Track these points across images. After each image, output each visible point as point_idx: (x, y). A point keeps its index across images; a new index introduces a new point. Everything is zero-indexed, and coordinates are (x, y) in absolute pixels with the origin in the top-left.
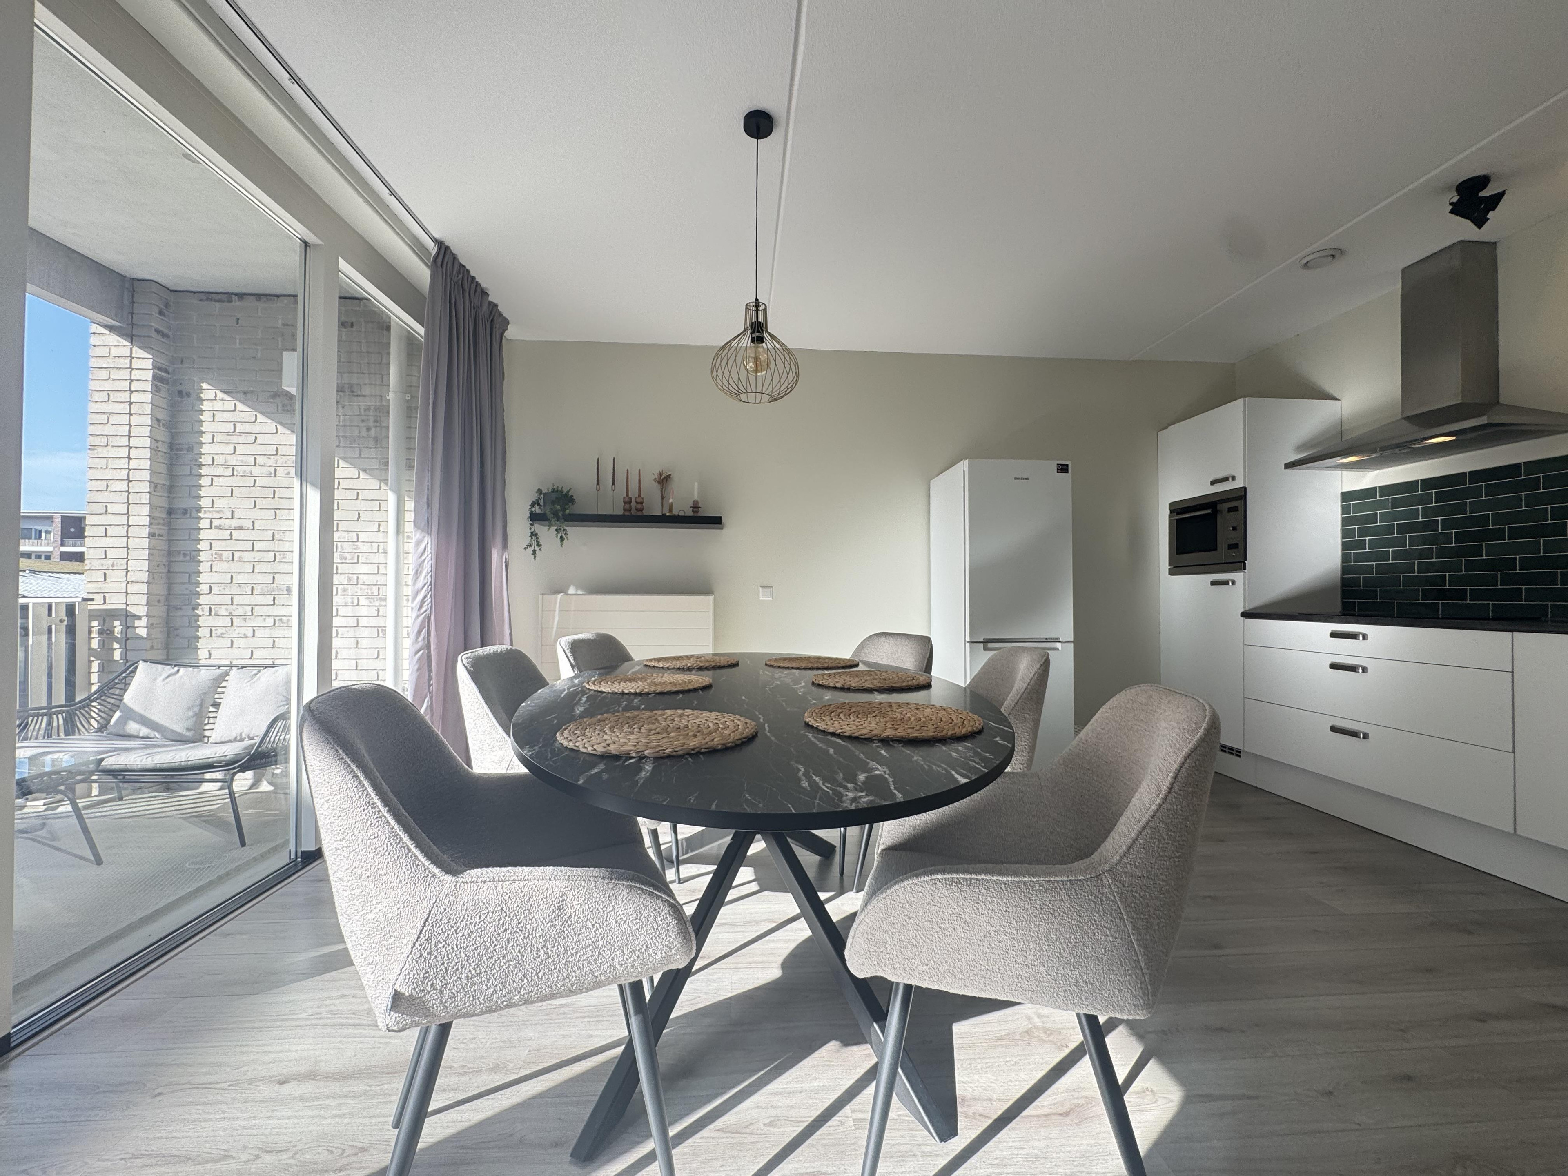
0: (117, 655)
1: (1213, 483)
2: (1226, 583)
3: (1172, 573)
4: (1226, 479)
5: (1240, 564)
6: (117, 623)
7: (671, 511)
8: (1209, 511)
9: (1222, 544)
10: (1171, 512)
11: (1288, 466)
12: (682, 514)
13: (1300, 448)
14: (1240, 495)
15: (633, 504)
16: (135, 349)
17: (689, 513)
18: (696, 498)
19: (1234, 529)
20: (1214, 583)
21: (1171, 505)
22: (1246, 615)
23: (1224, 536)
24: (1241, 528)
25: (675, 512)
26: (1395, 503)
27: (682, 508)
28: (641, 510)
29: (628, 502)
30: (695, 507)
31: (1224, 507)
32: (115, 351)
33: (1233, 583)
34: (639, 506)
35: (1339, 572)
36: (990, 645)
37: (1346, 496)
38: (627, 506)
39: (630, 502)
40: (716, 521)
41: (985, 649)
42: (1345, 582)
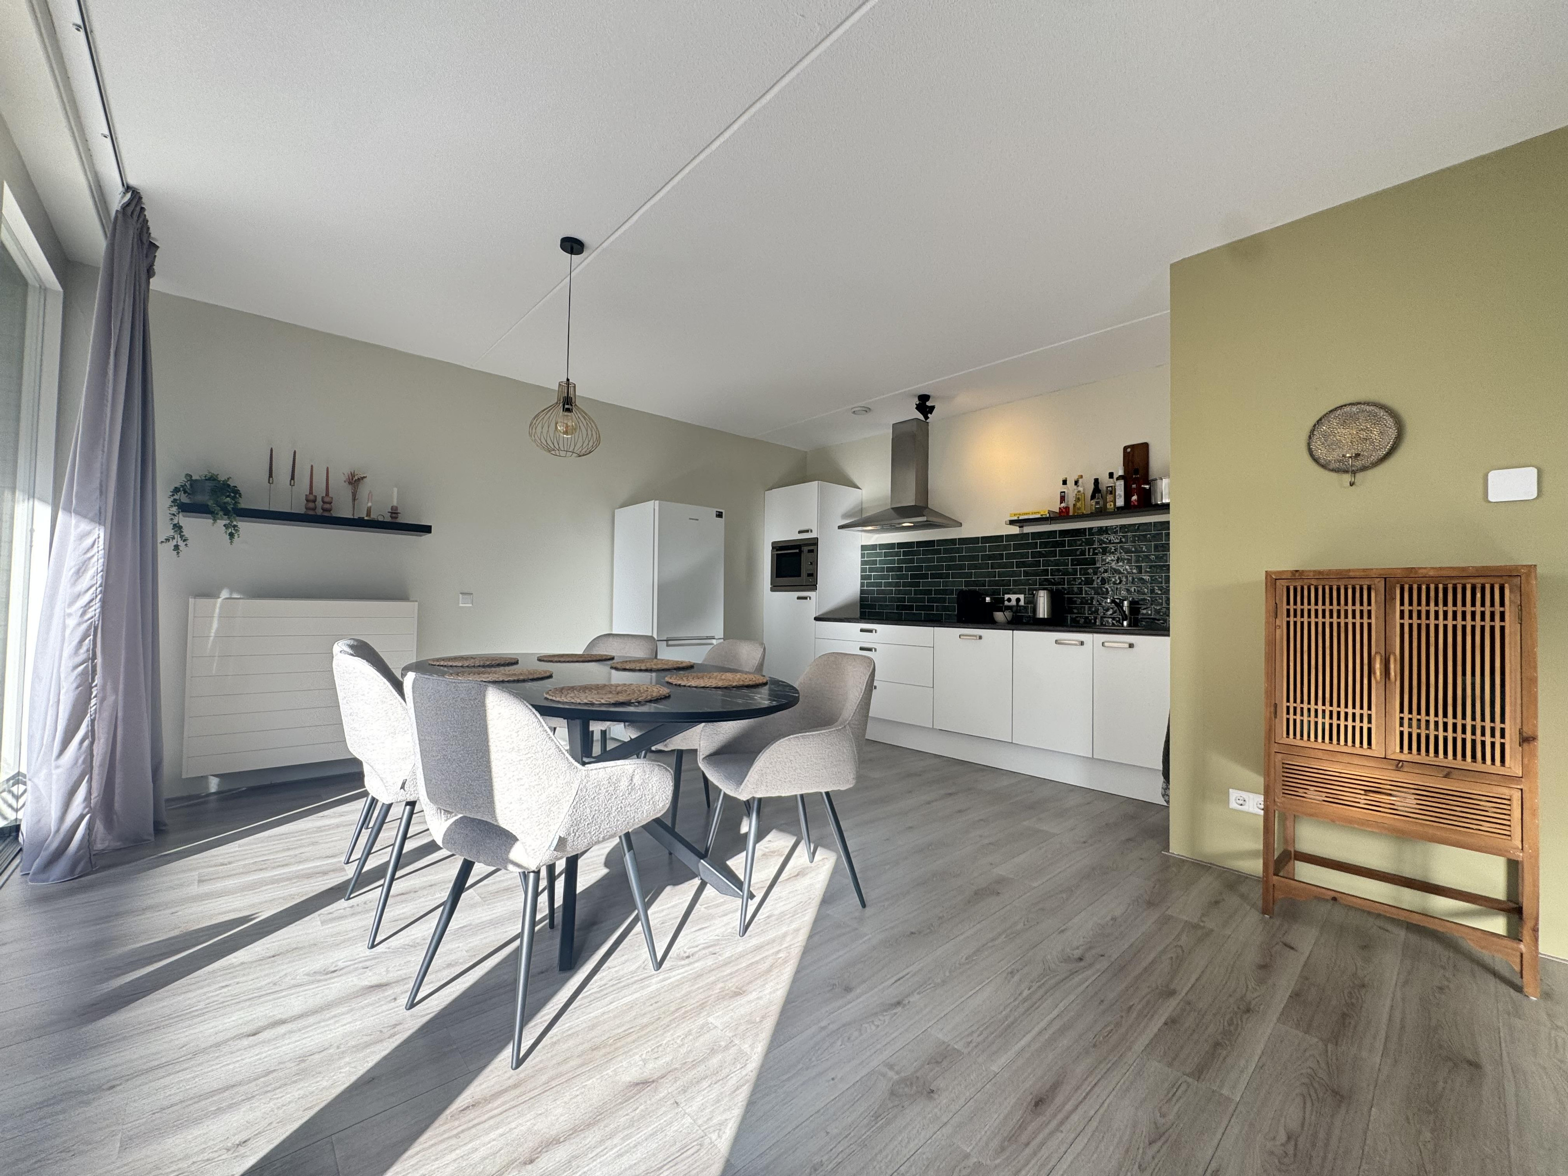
1: (800, 532)
2: (805, 598)
3: (772, 590)
4: (807, 531)
5: (813, 587)
7: (368, 514)
8: (797, 551)
9: (804, 574)
10: (773, 548)
11: (840, 527)
12: (381, 519)
13: (845, 516)
14: (814, 542)
15: (319, 503)
17: (388, 519)
18: (395, 504)
19: (811, 563)
20: (799, 598)
21: (773, 543)
22: (817, 619)
23: (805, 569)
24: (814, 563)
25: (374, 516)
26: (886, 555)
27: (381, 513)
28: (329, 510)
29: (311, 500)
30: (394, 512)
31: (805, 549)
33: (810, 598)
34: (327, 506)
35: (859, 593)
36: (670, 643)
37: (864, 548)
38: (311, 505)
39: (314, 501)
40: (427, 529)
41: (668, 645)
42: (862, 599)
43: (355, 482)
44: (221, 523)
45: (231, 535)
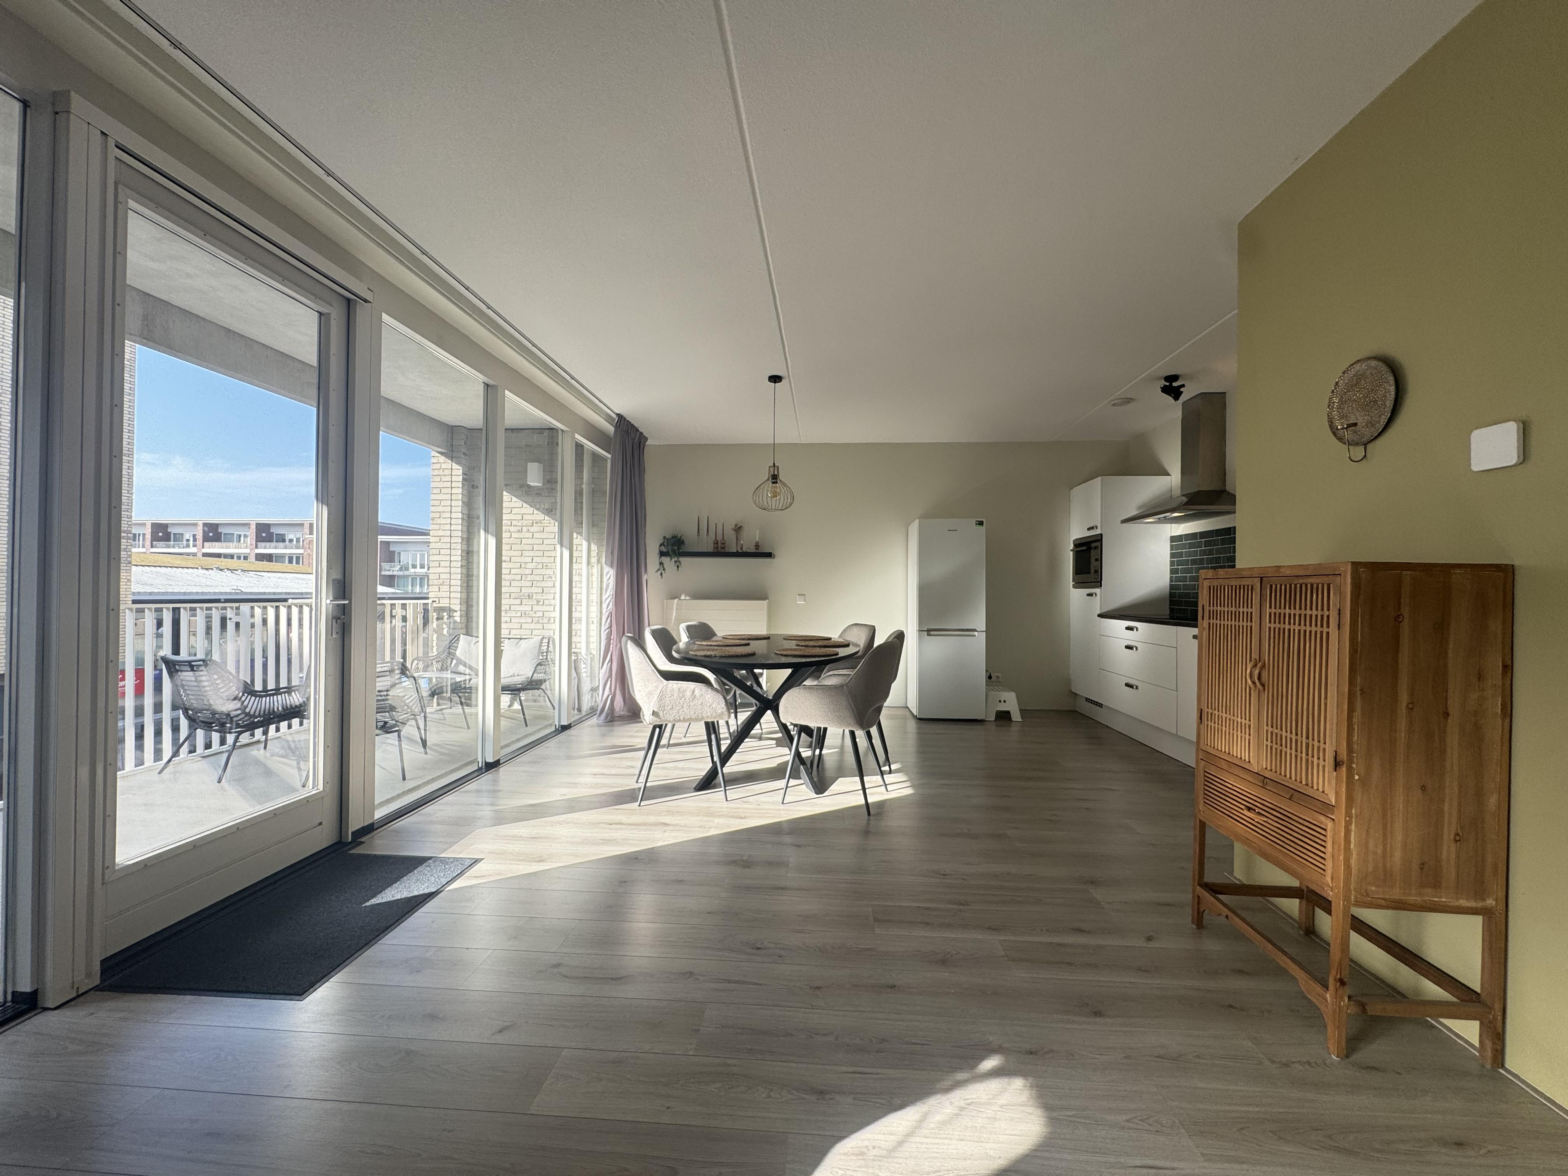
0: (445, 632)
1: (1089, 529)
2: (1093, 595)
3: (1074, 587)
4: (1095, 528)
5: (1098, 583)
6: (445, 614)
7: (742, 549)
8: (1085, 548)
9: (1094, 570)
10: (1074, 546)
11: (1126, 521)
12: (748, 551)
14: (1099, 539)
15: (719, 544)
16: (454, 464)
17: (753, 550)
18: (757, 539)
19: (1099, 560)
20: (1090, 595)
21: (1074, 541)
22: (1099, 616)
23: (1094, 564)
25: (744, 549)
26: (1191, 546)
27: (749, 547)
28: (724, 548)
29: (716, 543)
30: (757, 546)
31: (1094, 546)
32: (443, 466)
33: (1096, 595)
34: (723, 546)
35: (1168, 590)
36: (932, 633)
37: (1173, 539)
38: (716, 546)
39: (717, 543)
40: (769, 555)
41: (929, 635)
42: (1172, 595)
43: (738, 529)
44: (673, 560)
45: (678, 567)
